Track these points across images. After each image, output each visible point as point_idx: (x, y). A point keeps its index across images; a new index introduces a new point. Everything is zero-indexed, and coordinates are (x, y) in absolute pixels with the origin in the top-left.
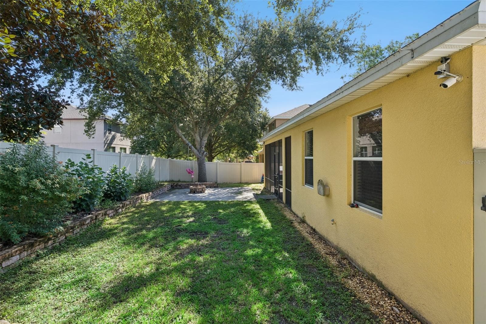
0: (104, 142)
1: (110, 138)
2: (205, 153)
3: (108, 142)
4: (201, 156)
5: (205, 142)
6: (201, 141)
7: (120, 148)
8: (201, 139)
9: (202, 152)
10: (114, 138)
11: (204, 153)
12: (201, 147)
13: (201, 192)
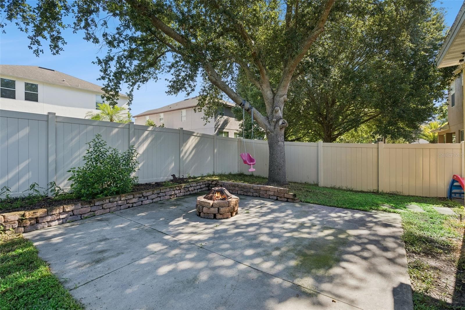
0: (215, 126)
1: (221, 123)
2: (281, 122)
3: (219, 127)
4: (272, 128)
5: (282, 98)
6: (273, 98)
7: (235, 133)
8: (274, 94)
9: (275, 120)
10: (226, 123)
11: (278, 121)
12: (273, 110)
13: (215, 216)
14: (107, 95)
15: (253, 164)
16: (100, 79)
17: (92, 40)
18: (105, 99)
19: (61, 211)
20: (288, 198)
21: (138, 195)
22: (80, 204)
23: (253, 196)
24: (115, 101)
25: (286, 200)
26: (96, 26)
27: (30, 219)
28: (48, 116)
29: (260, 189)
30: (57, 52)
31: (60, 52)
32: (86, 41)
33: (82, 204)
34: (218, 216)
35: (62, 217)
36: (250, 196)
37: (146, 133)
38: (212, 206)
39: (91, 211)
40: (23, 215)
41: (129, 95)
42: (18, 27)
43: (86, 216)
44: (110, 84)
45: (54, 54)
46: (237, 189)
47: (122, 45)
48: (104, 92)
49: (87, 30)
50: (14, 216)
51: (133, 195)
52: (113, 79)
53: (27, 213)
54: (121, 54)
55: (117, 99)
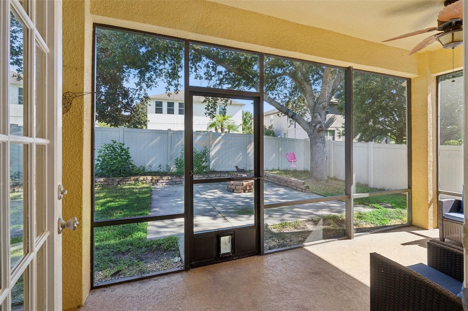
2: (318, 126)
4: (312, 131)
5: (321, 105)
6: (314, 105)
9: (314, 124)
12: (313, 116)
14: (208, 112)
15: (294, 162)
16: (203, 102)
17: (198, 78)
18: (207, 114)
19: (167, 179)
20: (302, 189)
21: (206, 176)
22: (175, 177)
23: (283, 186)
24: (214, 115)
25: (301, 190)
26: (201, 68)
27: (155, 180)
28: (168, 131)
29: (287, 181)
30: (177, 93)
31: (179, 92)
32: (195, 80)
33: (176, 177)
34: (235, 191)
35: (167, 181)
36: (281, 185)
37: (220, 137)
38: (232, 185)
39: (180, 181)
40: (153, 178)
41: (223, 110)
42: (163, 81)
43: (178, 183)
44: (210, 104)
45: (176, 94)
46: (275, 179)
47: (213, 78)
48: (206, 110)
49: (196, 72)
50: (149, 178)
51: (203, 175)
52: (212, 101)
53: (154, 177)
54: (215, 83)
55: (215, 114)
